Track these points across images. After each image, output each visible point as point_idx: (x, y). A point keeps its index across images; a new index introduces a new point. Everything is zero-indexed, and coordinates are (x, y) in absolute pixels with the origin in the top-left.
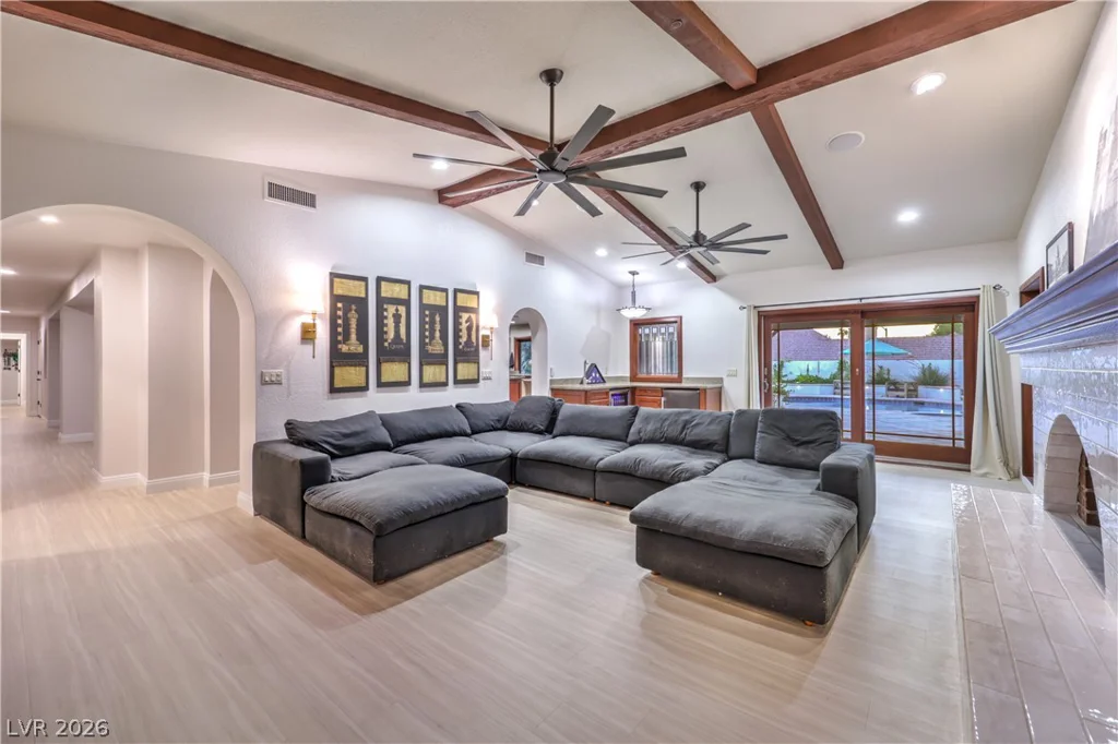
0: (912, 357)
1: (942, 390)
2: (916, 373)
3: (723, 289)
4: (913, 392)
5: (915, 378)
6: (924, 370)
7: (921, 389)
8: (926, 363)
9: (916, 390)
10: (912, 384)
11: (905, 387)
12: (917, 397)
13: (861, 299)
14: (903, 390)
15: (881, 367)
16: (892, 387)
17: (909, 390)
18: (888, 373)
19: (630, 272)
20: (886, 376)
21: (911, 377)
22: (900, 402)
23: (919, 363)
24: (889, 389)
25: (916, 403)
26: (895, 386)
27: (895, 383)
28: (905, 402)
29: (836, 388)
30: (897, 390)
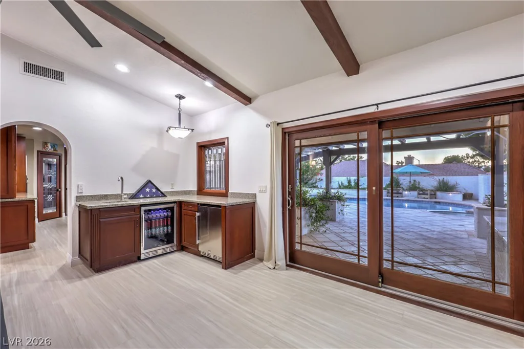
0: (432, 175)
1: (451, 194)
2: (435, 184)
3: (257, 110)
4: (434, 195)
5: (435, 187)
6: (440, 182)
7: (438, 193)
8: (441, 178)
9: (435, 194)
10: (432, 190)
11: (429, 192)
12: (436, 198)
13: (377, 105)
14: (427, 194)
15: (415, 181)
16: (421, 192)
17: (431, 194)
18: (419, 184)
19: (177, 96)
20: (417, 186)
21: (432, 186)
22: (426, 201)
23: (437, 178)
24: (419, 194)
25: (436, 202)
26: (422, 191)
27: (423, 190)
28: (428, 202)
29: (388, 193)
30: (424, 194)
